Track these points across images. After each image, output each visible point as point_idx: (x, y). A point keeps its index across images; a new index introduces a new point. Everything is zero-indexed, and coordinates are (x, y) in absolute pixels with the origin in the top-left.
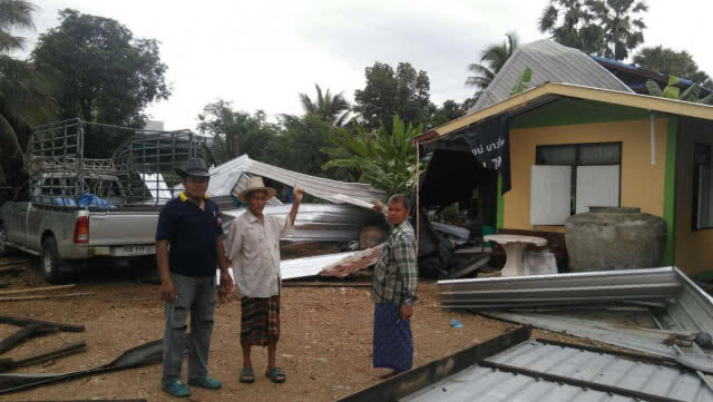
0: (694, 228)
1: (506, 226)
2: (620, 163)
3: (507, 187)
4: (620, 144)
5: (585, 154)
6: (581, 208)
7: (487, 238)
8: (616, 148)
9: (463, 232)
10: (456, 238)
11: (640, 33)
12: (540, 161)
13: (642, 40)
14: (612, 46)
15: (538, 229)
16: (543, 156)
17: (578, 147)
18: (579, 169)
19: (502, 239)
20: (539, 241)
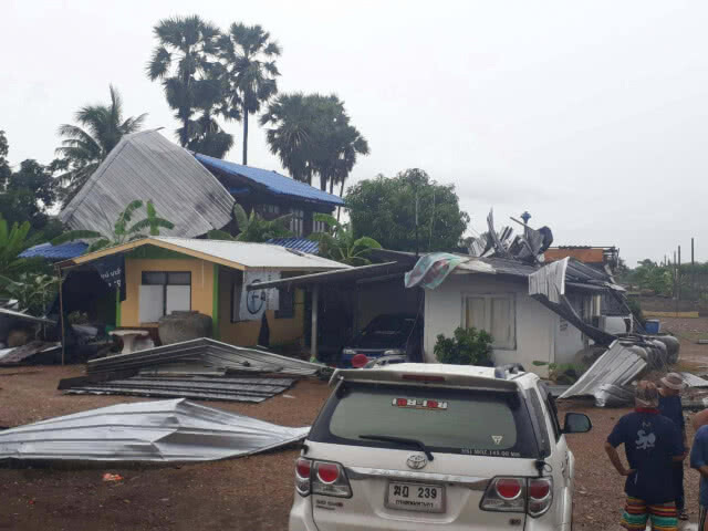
0: (232, 321)
1: (123, 325)
2: (190, 284)
3: (123, 297)
4: (190, 273)
5: (172, 278)
6: (169, 312)
7: (111, 333)
8: (187, 275)
9: (93, 331)
10: (88, 334)
11: (274, 81)
12: (145, 282)
13: (275, 90)
14: (241, 94)
15: (145, 326)
16: (147, 279)
17: (167, 273)
18: (169, 287)
19: (121, 333)
20: (144, 333)
